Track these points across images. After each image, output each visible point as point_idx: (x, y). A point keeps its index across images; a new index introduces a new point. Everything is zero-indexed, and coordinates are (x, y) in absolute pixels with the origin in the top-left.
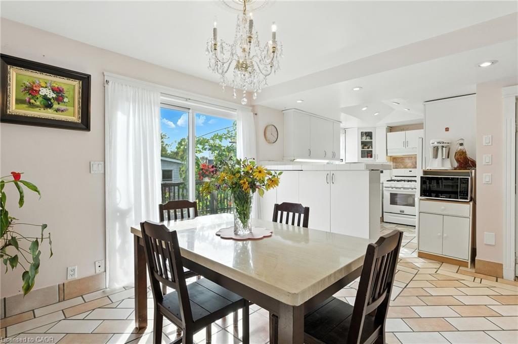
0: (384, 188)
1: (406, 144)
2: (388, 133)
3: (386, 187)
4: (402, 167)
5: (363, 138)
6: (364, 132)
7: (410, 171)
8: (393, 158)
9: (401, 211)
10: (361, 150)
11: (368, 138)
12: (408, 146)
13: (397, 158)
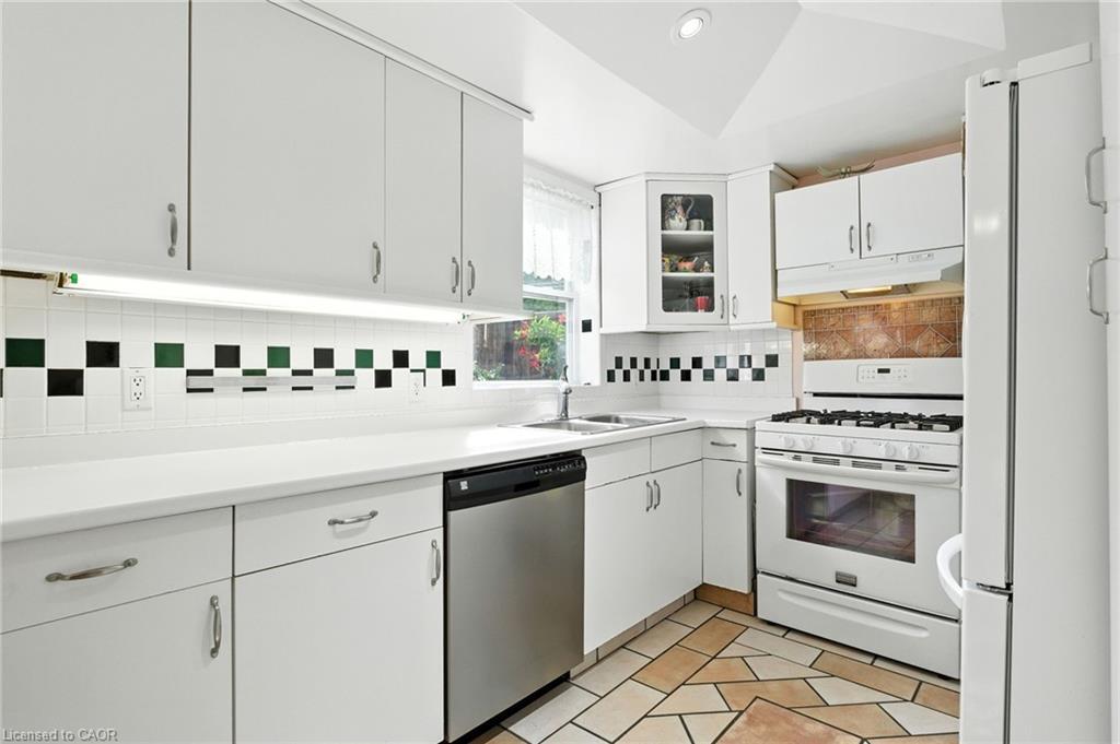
0: (759, 456)
1: (861, 237)
2: (777, 195)
3: (767, 450)
4: (846, 351)
5: (671, 221)
6: (677, 195)
7: (880, 371)
8: (805, 312)
9: (843, 579)
10: (663, 278)
11: (695, 222)
12: (870, 247)
13: (820, 311)
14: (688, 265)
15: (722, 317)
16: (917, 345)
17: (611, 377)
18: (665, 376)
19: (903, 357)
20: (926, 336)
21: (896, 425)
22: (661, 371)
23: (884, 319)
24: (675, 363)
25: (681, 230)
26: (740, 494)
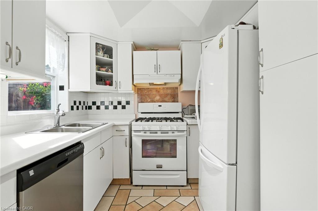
0: (133, 133)
1: (157, 68)
2: (134, 52)
3: (135, 131)
4: (149, 100)
5: (98, 53)
6: (101, 44)
7: (159, 106)
8: (138, 89)
9: (159, 166)
10: (96, 72)
11: (106, 55)
12: (159, 72)
13: (142, 88)
14: (104, 69)
15: (116, 88)
16: (166, 99)
17: (72, 108)
18: (90, 108)
19: (163, 102)
20: (168, 97)
21: (168, 121)
22: (88, 106)
23: (159, 92)
24: (94, 103)
25: (102, 56)
26: (126, 146)
